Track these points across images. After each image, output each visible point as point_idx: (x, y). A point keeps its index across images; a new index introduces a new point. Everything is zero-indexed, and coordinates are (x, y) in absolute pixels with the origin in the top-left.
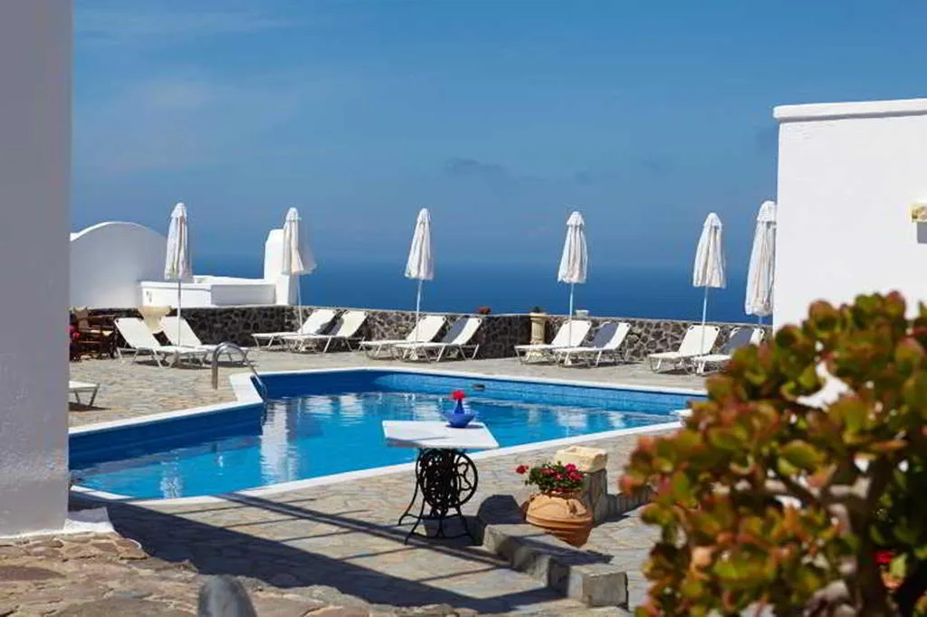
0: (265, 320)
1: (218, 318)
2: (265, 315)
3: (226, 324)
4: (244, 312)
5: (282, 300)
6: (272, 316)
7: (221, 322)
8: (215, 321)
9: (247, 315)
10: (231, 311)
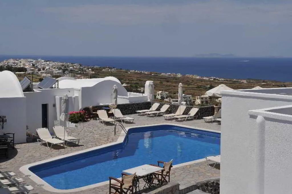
0: (144, 106)
1: (130, 106)
2: (144, 105)
3: (133, 108)
4: (138, 104)
5: (149, 100)
6: (146, 105)
7: (131, 107)
8: (129, 107)
9: (139, 105)
10: (134, 104)
